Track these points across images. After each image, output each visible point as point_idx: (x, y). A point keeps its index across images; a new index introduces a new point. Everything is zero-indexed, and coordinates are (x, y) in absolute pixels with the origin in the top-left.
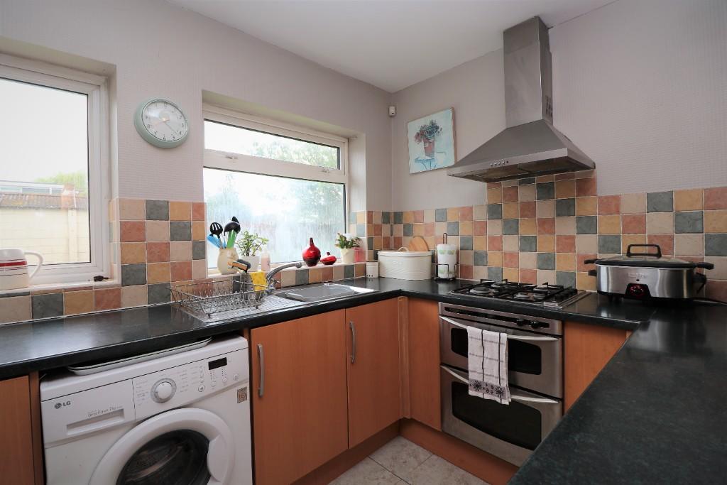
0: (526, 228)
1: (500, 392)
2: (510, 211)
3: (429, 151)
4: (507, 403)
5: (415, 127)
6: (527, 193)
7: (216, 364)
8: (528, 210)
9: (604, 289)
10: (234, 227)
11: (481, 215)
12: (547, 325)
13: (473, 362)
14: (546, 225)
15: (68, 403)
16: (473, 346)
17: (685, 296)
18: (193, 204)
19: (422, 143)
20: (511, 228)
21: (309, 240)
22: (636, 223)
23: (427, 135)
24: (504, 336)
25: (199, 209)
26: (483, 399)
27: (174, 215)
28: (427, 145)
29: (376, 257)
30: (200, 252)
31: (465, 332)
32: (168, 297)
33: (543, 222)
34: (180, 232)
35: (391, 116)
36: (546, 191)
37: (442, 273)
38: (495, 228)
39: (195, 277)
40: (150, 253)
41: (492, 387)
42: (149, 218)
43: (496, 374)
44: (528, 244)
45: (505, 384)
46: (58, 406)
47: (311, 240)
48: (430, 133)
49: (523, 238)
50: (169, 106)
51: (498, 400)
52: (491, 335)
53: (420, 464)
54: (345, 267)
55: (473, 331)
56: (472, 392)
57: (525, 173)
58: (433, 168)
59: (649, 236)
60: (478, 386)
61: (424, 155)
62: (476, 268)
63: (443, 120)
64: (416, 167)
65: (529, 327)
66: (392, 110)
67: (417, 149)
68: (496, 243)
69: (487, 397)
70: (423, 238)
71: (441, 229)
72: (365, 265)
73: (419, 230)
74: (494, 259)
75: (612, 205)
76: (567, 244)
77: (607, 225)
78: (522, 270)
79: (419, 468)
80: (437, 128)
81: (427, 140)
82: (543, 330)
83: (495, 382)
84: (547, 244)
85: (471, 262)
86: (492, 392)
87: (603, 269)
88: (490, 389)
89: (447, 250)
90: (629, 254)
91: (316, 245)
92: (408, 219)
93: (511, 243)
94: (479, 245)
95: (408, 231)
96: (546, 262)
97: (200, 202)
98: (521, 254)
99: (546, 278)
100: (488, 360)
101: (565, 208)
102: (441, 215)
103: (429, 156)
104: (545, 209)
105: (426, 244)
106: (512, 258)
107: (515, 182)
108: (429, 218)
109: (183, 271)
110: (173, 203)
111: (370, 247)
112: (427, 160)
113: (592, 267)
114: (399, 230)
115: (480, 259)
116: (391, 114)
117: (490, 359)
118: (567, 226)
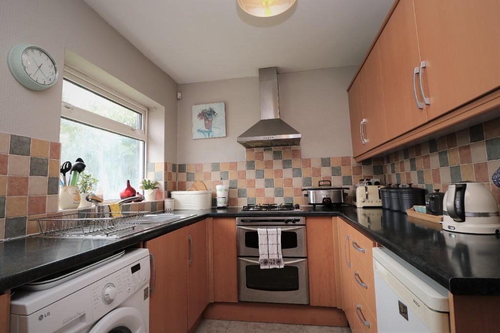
0: (268, 174)
1: (279, 262)
2: (259, 165)
3: (208, 126)
4: (283, 267)
5: (197, 109)
6: (268, 156)
7: (136, 268)
8: (269, 164)
9: (312, 202)
10: (80, 167)
11: (242, 167)
12: (298, 220)
13: (262, 249)
14: (278, 173)
15: (49, 314)
16: (262, 240)
17: (343, 201)
18: (52, 143)
19: (203, 120)
20: (260, 174)
21: (127, 181)
22: (317, 172)
23: (207, 115)
24: (280, 230)
25: (56, 148)
26: (269, 269)
27: (34, 151)
28: (207, 122)
29: (169, 196)
30: (53, 189)
31: (256, 232)
32: (23, 231)
33: (276, 172)
34: (38, 167)
35: (178, 99)
36: (277, 155)
37: (220, 203)
38: (251, 174)
39: (48, 210)
40: (11, 186)
41: (274, 260)
42: (12, 152)
43: (276, 252)
44: (269, 183)
45: (281, 257)
46: (41, 318)
47: (128, 182)
48: (209, 115)
49: (267, 180)
50: (43, 54)
51: (278, 267)
52: (273, 230)
53: (227, 329)
54: (152, 203)
55: (261, 231)
56: (262, 267)
57: (267, 146)
58: (210, 137)
59: (323, 178)
60: (266, 262)
61: (205, 128)
62: (240, 199)
63: (219, 108)
64: (196, 135)
65: (291, 223)
66: (179, 95)
67: (198, 124)
68: (251, 183)
69: (271, 267)
70: (202, 182)
71: (216, 176)
72: (164, 202)
73: (199, 177)
74: (251, 193)
75: (307, 163)
76: (289, 182)
77: (306, 173)
78: (267, 198)
79: (228, 331)
80: (214, 112)
81: (206, 119)
82: (297, 223)
83: (275, 257)
84: (278, 183)
85: (237, 196)
86: (274, 263)
87: (311, 192)
88: (273, 262)
89: (224, 188)
90: (320, 185)
91: (132, 185)
92: (190, 169)
93: (260, 183)
94: (241, 185)
95: (190, 177)
96: (279, 193)
97: (56, 142)
98: (266, 189)
99: (279, 201)
100: (271, 245)
101: (287, 164)
102: (216, 167)
103: (208, 129)
104: (278, 165)
105: (205, 185)
106: (261, 192)
107: (261, 149)
108: (207, 169)
109: (38, 204)
110: (34, 140)
111: (166, 189)
112: (207, 131)
113: (305, 192)
114: (182, 177)
115: (242, 193)
116: (178, 97)
117: (272, 244)
118: (288, 173)
